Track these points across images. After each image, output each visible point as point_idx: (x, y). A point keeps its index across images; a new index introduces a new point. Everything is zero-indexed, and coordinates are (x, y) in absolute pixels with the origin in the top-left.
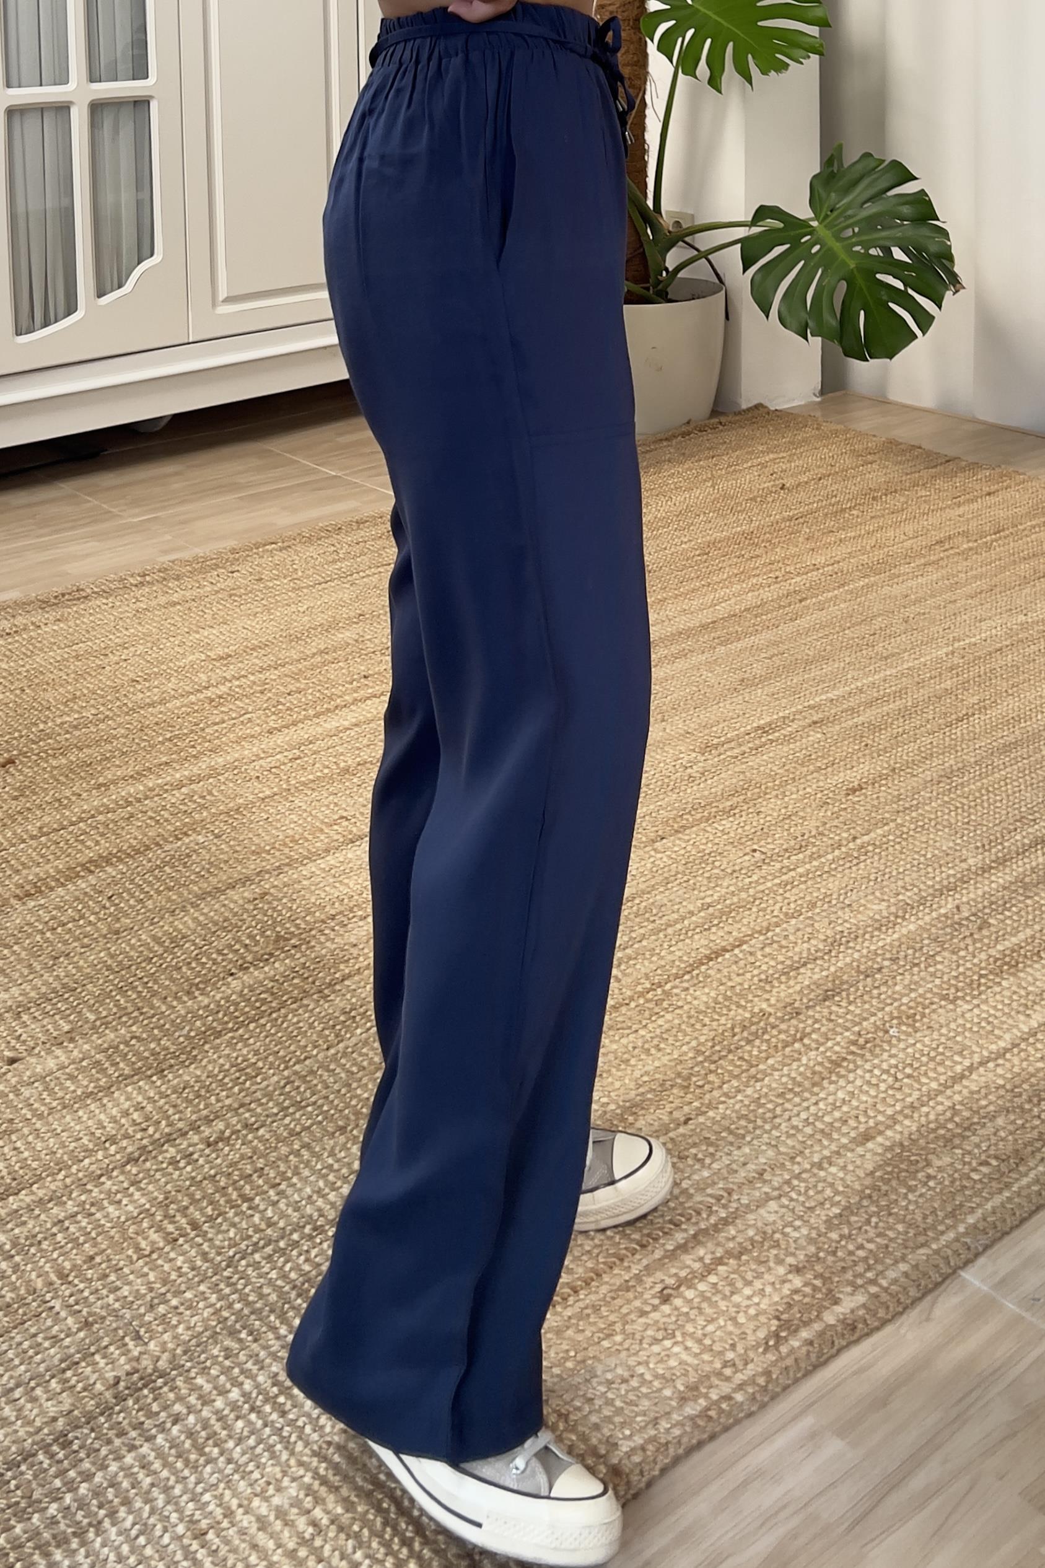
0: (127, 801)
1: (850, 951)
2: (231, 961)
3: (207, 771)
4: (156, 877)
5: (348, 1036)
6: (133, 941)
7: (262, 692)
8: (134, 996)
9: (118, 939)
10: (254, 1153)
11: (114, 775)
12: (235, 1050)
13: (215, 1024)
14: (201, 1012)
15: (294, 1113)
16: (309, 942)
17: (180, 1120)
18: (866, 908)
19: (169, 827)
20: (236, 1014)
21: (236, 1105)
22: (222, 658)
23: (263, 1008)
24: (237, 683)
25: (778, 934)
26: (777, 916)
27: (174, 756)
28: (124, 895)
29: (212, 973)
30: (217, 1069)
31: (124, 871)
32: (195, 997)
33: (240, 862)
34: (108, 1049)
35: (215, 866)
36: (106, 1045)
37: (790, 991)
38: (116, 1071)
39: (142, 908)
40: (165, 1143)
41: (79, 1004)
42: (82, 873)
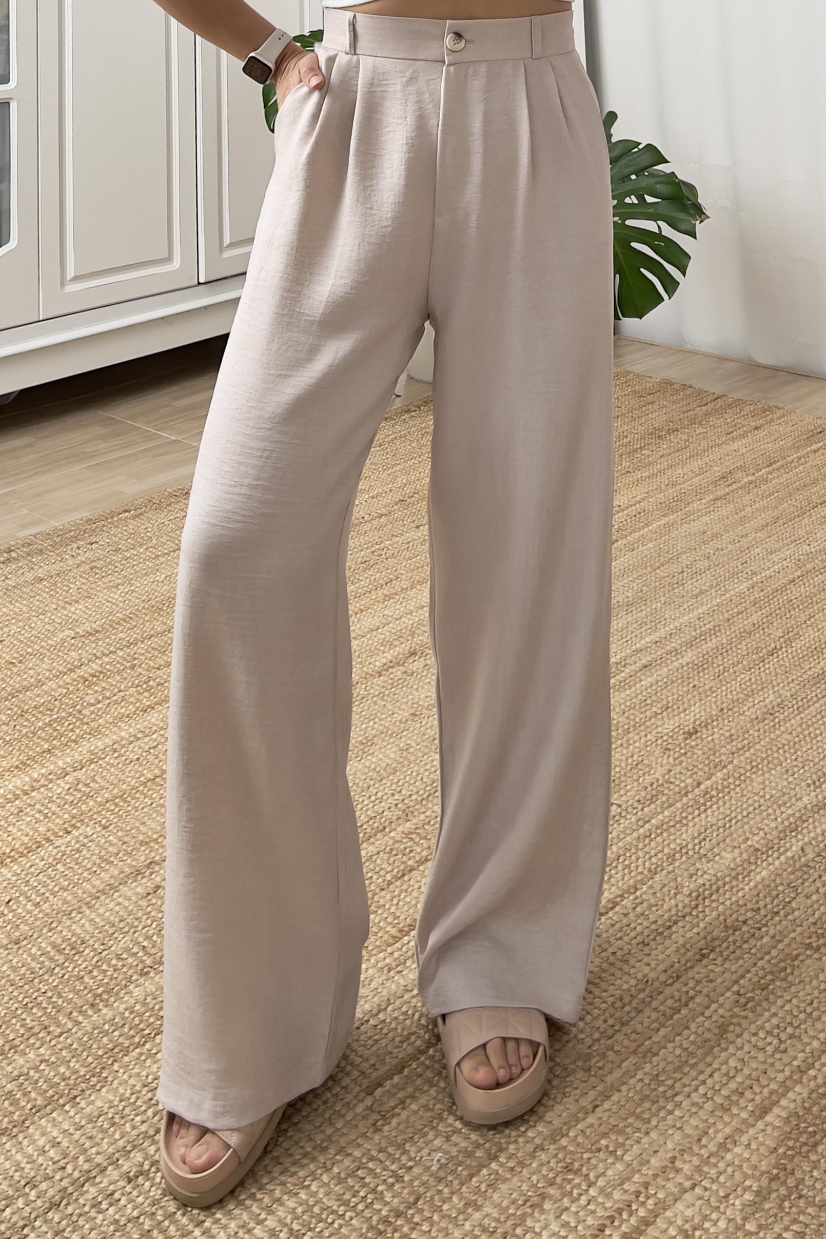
0: (15, 795)
1: (714, 905)
2: (131, 966)
3: (88, 755)
4: (50, 878)
6: (34, 951)
7: (133, 667)
8: (40, 1014)
9: (19, 948)
13: (121, 1040)
14: (106, 1027)
17: (98, 1153)
18: (721, 858)
21: (151, 1132)
22: (90, 634)
24: (107, 660)
25: (645, 893)
26: (642, 873)
27: (54, 742)
28: (21, 899)
29: (114, 981)
30: (129, 1092)
31: (19, 872)
32: (100, 1010)
33: (130, 854)
34: (19, 1077)
35: (106, 860)
36: (16, 1073)
37: (667, 952)
38: (28, 1103)
39: (40, 912)
40: (85, 1182)
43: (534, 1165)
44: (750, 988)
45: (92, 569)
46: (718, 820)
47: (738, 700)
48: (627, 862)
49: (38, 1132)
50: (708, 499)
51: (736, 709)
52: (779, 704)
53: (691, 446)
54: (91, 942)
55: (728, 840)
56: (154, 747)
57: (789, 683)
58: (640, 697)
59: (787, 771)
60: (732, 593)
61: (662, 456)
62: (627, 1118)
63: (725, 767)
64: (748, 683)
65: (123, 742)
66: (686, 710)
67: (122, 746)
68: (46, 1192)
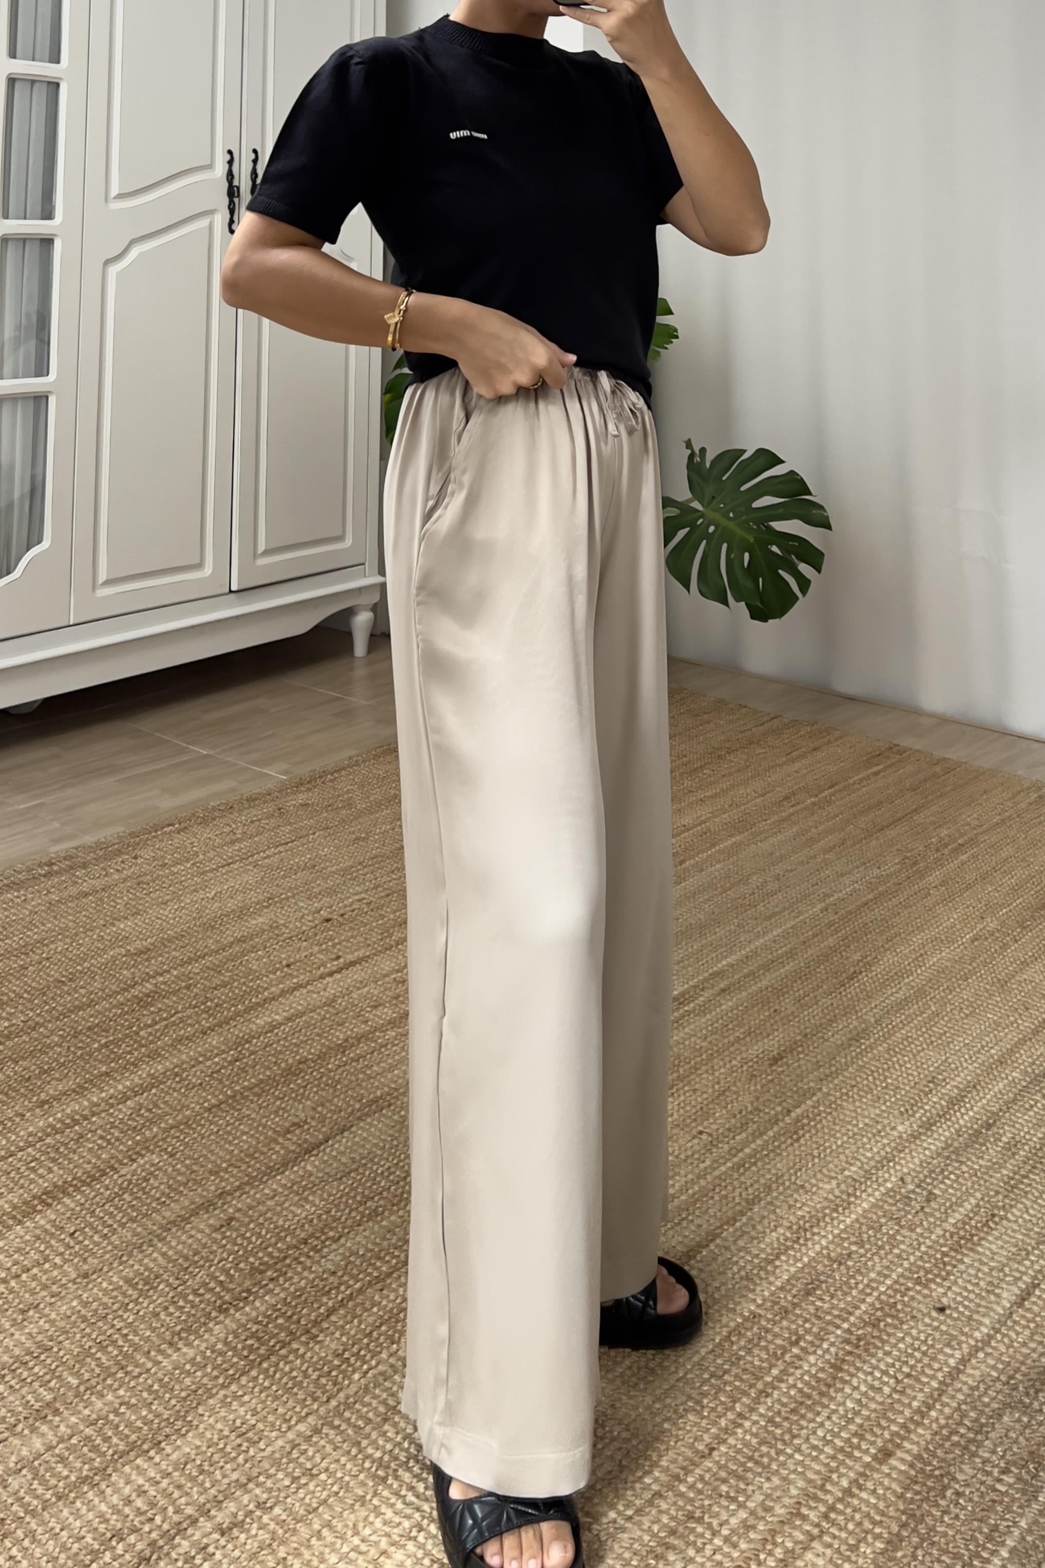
0: (73, 1120)
2: (209, 1303)
3: (148, 1079)
5: (346, 1382)
6: (105, 1285)
7: (188, 987)
8: (115, 1352)
9: (88, 1283)
10: (273, 1539)
11: (56, 1090)
12: (231, 1410)
13: (205, 1380)
14: (188, 1367)
15: (307, 1484)
16: (286, 1273)
17: (187, 1504)
18: (819, 1189)
19: (121, 1147)
20: (225, 1366)
21: (243, 1480)
22: (142, 952)
23: (251, 1357)
24: (161, 979)
26: (739, 1204)
27: (112, 1065)
28: (87, 1230)
29: (192, 1318)
30: (216, 1437)
31: (83, 1201)
32: (179, 1349)
33: (198, 1183)
34: (97, 1420)
35: (175, 1190)
36: (94, 1416)
37: (772, 1288)
38: (109, 1448)
39: (108, 1244)
40: (176, 1534)
41: (57, 1367)
42: (39, 1208)
43: (654, 1513)
44: (861, 1325)
45: (139, 883)
46: (812, 1150)
47: (821, 1025)
48: (723, 1193)
49: (122, 1481)
50: (773, 819)
51: (820, 1035)
52: (864, 1030)
53: (752, 767)
54: (165, 1277)
55: (824, 1171)
56: (217, 1071)
57: (872, 1009)
58: (721, 1021)
59: (879, 1098)
60: (806, 915)
61: (723, 776)
62: (746, 1463)
63: (814, 1094)
64: (830, 1008)
65: (185, 1066)
66: (768, 1035)
67: (184, 1070)
68: (134, 1545)
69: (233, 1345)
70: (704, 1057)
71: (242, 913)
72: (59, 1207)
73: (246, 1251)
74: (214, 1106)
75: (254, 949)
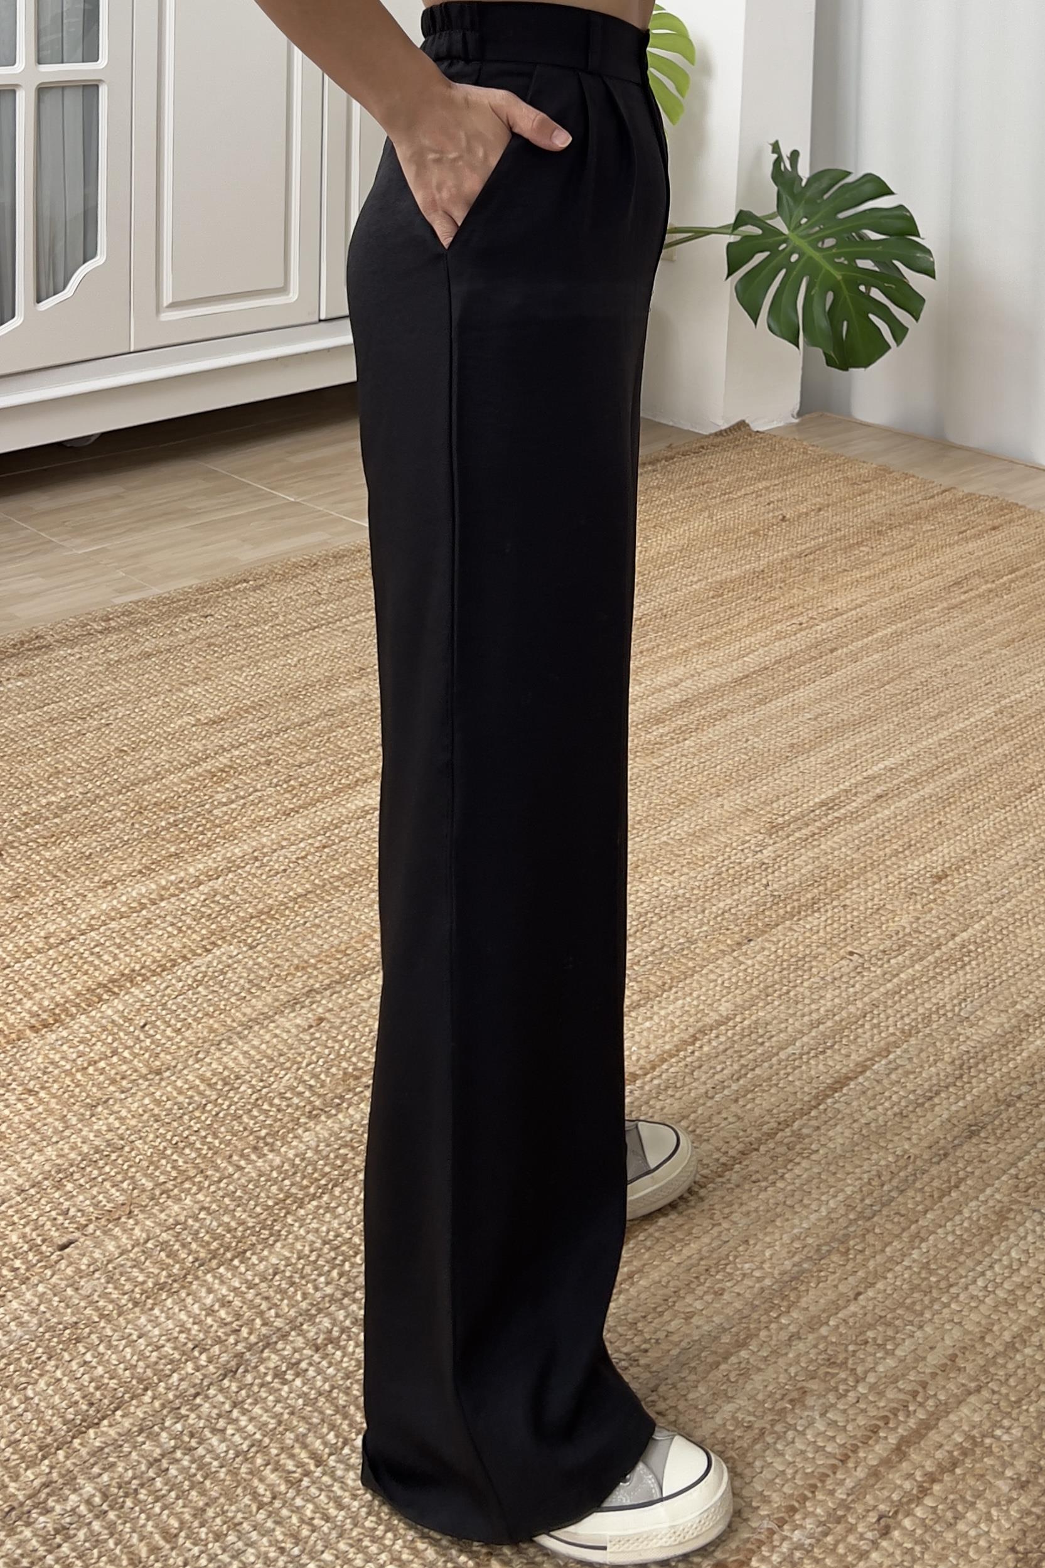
0: (140, 903)
1: (982, 1076)
2: (297, 1108)
3: (224, 863)
4: (191, 1002)
6: (179, 1083)
7: (268, 763)
8: (193, 1155)
9: (162, 1079)
11: (119, 870)
12: (322, 1222)
13: (294, 1190)
14: (275, 1174)
17: (277, 1316)
18: (986, 1022)
20: (316, 1175)
21: (338, 1295)
23: (346, 1167)
24: (237, 753)
25: (900, 1057)
26: (893, 1034)
27: (182, 845)
28: (158, 1023)
29: (278, 1123)
30: (307, 1248)
31: (153, 992)
32: (265, 1155)
33: (283, 979)
34: (176, 1225)
35: (256, 985)
36: (171, 1221)
37: (930, 1127)
38: (189, 1254)
39: (183, 1039)
40: (265, 1348)
41: (130, 1166)
42: (105, 997)
43: (791, 1355)
44: (1031, 1173)
45: (209, 645)
46: (979, 979)
47: (993, 841)
48: (875, 1021)
49: (204, 1289)
50: (941, 606)
51: (991, 852)
53: (918, 545)
55: (993, 1003)
56: (303, 858)
58: (876, 831)
60: (978, 717)
61: (884, 554)
62: (895, 1309)
63: (983, 917)
64: (1003, 823)
65: (265, 850)
66: (932, 849)
67: (265, 855)
68: (219, 1356)
69: (324, 1153)
70: (855, 869)
71: (330, 682)
72: (127, 997)
73: (338, 1055)
74: (300, 896)
75: (343, 725)
